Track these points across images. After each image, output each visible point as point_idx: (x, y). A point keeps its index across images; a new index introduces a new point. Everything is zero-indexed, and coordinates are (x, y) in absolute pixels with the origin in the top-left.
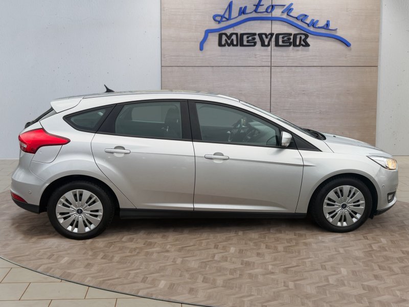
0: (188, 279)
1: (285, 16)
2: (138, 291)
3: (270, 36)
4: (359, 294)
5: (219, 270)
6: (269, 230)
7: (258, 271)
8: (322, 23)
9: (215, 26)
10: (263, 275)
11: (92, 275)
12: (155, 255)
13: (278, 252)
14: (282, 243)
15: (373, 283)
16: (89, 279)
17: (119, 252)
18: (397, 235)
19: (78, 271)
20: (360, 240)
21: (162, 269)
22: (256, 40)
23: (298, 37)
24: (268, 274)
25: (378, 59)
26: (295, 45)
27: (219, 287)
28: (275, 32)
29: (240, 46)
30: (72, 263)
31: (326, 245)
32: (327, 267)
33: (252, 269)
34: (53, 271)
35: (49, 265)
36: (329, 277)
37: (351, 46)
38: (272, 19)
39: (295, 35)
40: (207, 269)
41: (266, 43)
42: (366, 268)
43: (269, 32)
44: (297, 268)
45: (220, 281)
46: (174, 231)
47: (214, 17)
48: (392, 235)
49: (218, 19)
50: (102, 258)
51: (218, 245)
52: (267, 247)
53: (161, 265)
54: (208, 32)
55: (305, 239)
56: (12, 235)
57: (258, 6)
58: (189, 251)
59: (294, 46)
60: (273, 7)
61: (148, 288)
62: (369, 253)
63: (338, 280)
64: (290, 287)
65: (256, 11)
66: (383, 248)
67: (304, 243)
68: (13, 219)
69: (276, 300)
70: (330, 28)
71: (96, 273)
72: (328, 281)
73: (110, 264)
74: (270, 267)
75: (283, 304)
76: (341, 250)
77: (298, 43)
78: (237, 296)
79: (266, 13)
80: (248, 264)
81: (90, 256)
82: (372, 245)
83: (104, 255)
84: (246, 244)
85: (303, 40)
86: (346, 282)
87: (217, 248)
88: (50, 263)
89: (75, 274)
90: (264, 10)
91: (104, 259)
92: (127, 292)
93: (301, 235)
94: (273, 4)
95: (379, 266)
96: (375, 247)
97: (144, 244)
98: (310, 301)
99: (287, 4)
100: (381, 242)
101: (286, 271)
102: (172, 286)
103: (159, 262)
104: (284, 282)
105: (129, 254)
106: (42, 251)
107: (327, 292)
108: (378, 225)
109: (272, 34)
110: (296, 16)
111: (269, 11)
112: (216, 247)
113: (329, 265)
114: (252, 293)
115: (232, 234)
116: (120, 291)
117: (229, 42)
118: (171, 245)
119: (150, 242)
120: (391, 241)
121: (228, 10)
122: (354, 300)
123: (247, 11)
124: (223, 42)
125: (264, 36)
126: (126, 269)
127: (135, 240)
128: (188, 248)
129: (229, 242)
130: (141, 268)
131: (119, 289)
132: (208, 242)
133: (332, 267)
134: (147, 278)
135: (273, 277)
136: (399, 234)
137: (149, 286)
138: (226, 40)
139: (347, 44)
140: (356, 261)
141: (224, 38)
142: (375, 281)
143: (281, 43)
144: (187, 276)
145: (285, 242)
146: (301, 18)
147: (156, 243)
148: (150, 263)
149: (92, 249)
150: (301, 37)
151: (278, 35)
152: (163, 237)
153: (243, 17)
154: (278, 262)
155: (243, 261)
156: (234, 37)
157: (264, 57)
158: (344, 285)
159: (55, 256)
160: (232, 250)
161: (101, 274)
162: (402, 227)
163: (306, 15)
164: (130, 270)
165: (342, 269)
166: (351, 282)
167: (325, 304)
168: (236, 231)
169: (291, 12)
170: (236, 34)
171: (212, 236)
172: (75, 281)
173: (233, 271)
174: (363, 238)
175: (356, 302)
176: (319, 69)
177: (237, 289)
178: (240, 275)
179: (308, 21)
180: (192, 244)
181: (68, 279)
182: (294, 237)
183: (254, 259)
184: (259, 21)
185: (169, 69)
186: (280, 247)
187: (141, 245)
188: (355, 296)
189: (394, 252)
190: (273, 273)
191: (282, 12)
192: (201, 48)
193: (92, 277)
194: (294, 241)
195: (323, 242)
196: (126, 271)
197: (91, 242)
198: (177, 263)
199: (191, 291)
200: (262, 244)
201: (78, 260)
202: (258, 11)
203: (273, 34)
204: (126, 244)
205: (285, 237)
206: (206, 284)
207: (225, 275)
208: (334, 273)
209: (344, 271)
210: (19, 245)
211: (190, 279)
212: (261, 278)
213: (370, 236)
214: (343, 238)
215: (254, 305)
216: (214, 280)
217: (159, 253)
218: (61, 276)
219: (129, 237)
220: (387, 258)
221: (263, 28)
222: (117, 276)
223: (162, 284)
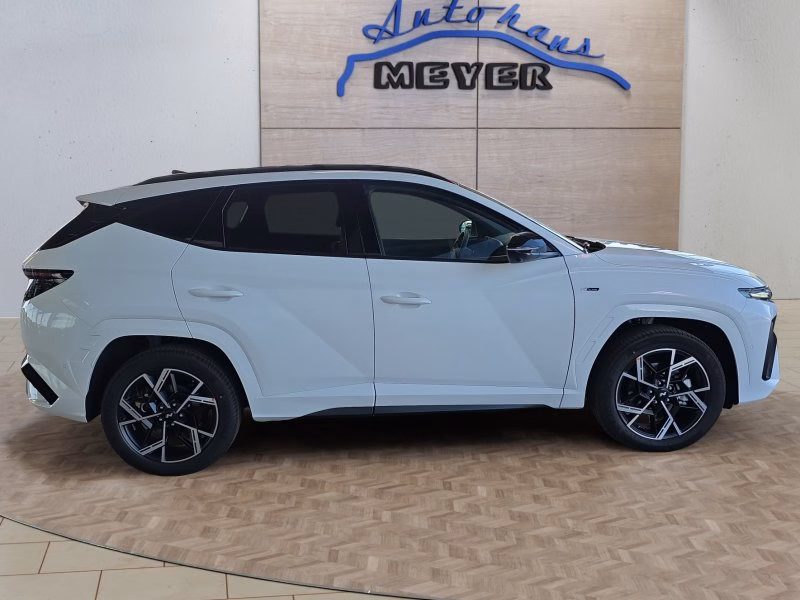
0: (419, 550)
1: (503, 29)
2: (331, 577)
3: (475, 67)
4: (761, 569)
5: (474, 531)
6: (537, 450)
7: (547, 530)
8: (574, 44)
9: (366, 47)
10: (564, 537)
11: (223, 551)
12: (333, 508)
13: (570, 493)
14: (573, 475)
15: (778, 546)
16: (219, 559)
17: (260, 502)
18: (782, 453)
19: (191, 543)
20: (718, 464)
21: (359, 534)
22: (448, 77)
23: (530, 70)
24: (569, 536)
25: (680, 114)
26: (523, 87)
27: (486, 565)
28: (486, 60)
29: (418, 87)
30: (171, 526)
31: (657, 475)
32: (678, 518)
33: (535, 528)
34: (141, 545)
35: (128, 533)
36: (690, 538)
37: (631, 90)
38: (479, 35)
39: (524, 68)
40: (449, 530)
41: (468, 83)
42: (753, 518)
43: (475, 61)
44: (621, 522)
45: (484, 553)
46: (350, 458)
47: (365, 31)
48: (773, 453)
49: (374, 33)
50: (228, 516)
51: (450, 483)
52: (547, 483)
53: (353, 525)
54: (353, 60)
55: (612, 466)
56: (21, 475)
57: (450, 9)
58: (398, 496)
59: (521, 88)
60: (480, 11)
61: (347, 572)
62: (745, 488)
63: (708, 542)
64: (625, 561)
65: (447, 18)
66: (767, 480)
67: (615, 473)
68: (9, 442)
69: (609, 586)
70: (591, 53)
71: (228, 546)
72: (692, 546)
73: (251, 528)
74: (570, 523)
75: (625, 594)
76: (691, 486)
77: (529, 83)
78: (528, 581)
79: (466, 23)
80: (523, 518)
81: (202, 512)
82: (745, 473)
83: (232, 510)
84: (503, 478)
85: (539, 77)
86: (725, 546)
87: (450, 489)
88: (126, 530)
89: (188, 551)
90: (464, 18)
91: (233, 517)
92: (310, 582)
93: (600, 459)
94: (481, 5)
95: (773, 513)
96: (751, 476)
97: (302, 485)
98: (674, 585)
99: (509, 6)
100: (758, 467)
101: (602, 528)
102: (393, 566)
103: (348, 519)
104: (610, 551)
105: (281, 506)
106: (97, 505)
107: (699, 567)
108: (740, 435)
109: (479, 65)
110: (525, 29)
111: (474, 18)
112: (448, 486)
113: (679, 513)
114: (557, 575)
115: (468, 460)
116: (293, 580)
117: (395, 79)
118: (357, 485)
119: (311, 480)
120: (777, 464)
121: (393, 17)
122: (755, 580)
123: (431, 19)
124: (384, 80)
125: (463, 69)
126: (286, 537)
127: (279, 477)
128: (393, 490)
129: (469, 476)
130: (315, 532)
131: (290, 575)
132: (428, 477)
133: (687, 519)
134: (337, 551)
135: (582, 541)
136: (786, 451)
137: (348, 568)
138: (391, 77)
139: (623, 85)
140: (729, 506)
141: (385, 71)
142: (780, 542)
143: (495, 83)
144: (415, 545)
145: (577, 472)
146: (534, 33)
147: (324, 482)
148: (330, 523)
149: (201, 499)
150: (534, 71)
151: (490, 67)
152: (334, 469)
153: (423, 30)
154: (580, 512)
155: (510, 512)
156: (405, 70)
157: (465, 111)
158: (725, 552)
159: (130, 516)
160: (482, 491)
161: (240, 548)
162: (786, 437)
163: (544, 29)
164: (295, 538)
165: (708, 521)
166: (737, 547)
167: (704, 590)
168: (473, 455)
169: (515, 22)
170: (410, 65)
171: (429, 465)
172: (194, 564)
173: (502, 533)
174: (721, 461)
175: (760, 583)
176: (569, 134)
177: (524, 567)
178: (518, 539)
179: (548, 39)
180: (397, 482)
181: (179, 561)
182: (589, 462)
183: (530, 508)
184: (453, 39)
185: (275, 134)
186: (573, 483)
187: (296, 487)
188: (754, 571)
189: (791, 485)
190: (579, 534)
191: (499, 22)
192: (340, 92)
193: (226, 555)
194: (593, 470)
195: (649, 470)
196: (289, 540)
197: (193, 486)
198: (384, 520)
199: (435, 574)
200: (535, 479)
201: (183, 522)
202: (452, 19)
203: (482, 64)
204: (265, 486)
205: (574, 463)
206: (459, 561)
207: (487, 540)
208: (694, 529)
209: (713, 525)
210: (46, 495)
211: (423, 551)
212: (560, 545)
213: (733, 455)
214: (684, 461)
215: (571, 598)
216: (471, 552)
217: (339, 501)
218: (159, 555)
219: (265, 472)
220: (783, 499)
221: (463, 52)
222: (274, 550)
223: (373, 563)
